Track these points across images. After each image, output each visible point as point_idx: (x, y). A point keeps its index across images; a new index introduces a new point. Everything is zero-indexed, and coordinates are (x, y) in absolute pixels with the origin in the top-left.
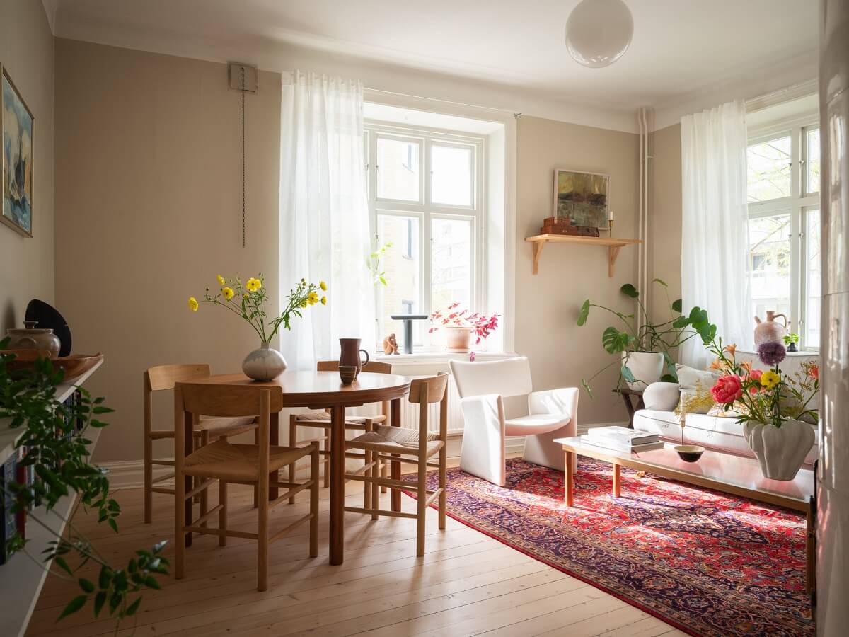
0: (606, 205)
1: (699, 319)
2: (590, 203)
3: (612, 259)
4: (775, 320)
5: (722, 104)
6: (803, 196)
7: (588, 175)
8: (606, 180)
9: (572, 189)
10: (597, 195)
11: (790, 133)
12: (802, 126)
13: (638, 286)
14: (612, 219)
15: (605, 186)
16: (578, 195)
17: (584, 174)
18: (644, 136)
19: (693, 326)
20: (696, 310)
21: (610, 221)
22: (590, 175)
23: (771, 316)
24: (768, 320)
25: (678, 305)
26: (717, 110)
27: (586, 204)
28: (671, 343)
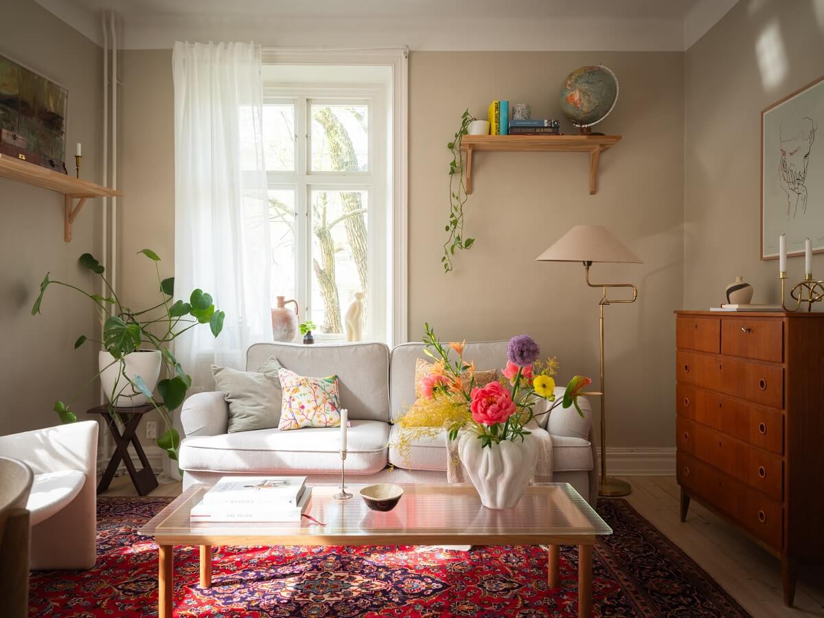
0: (63, 132)
1: (200, 306)
2: (42, 122)
3: (69, 216)
4: (287, 306)
5: (234, 42)
6: (308, 173)
7: (40, 77)
8: (63, 94)
9: (17, 92)
10: (51, 113)
11: (293, 101)
12: (309, 97)
13: (102, 259)
14: (79, 153)
15: (62, 102)
16: (25, 104)
17: (34, 74)
18: (110, 53)
19: (192, 314)
20: (196, 295)
21: (77, 157)
22: (44, 79)
23: (282, 302)
24: (279, 307)
25: (168, 286)
26: (226, 48)
27: (36, 122)
28: (162, 337)
